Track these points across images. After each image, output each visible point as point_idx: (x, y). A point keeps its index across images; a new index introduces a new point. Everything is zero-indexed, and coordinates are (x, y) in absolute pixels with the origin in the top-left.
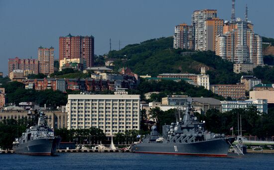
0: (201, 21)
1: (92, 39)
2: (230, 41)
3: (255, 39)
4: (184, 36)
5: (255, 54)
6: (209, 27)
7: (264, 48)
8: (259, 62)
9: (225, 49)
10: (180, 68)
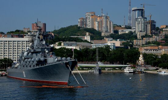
0: (89, 17)
1: (45, 25)
2: (100, 23)
3: (110, 23)
4: (82, 23)
5: (110, 29)
6: (92, 19)
7: (114, 27)
8: (112, 32)
9: (98, 27)
10: (79, 34)
